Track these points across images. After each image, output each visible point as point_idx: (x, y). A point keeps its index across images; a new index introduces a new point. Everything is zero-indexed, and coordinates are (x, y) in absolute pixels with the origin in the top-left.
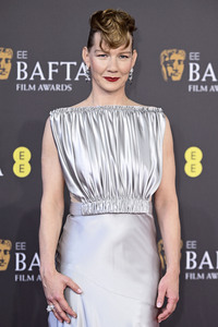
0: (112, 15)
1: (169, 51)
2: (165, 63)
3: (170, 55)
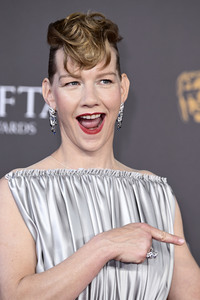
0: (80, 20)
1: (192, 74)
2: (186, 94)
3: (193, 80)
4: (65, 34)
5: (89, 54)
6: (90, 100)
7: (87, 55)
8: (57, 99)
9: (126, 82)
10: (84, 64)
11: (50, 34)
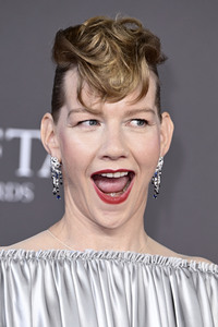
4: (81, 47)
5: (116, 80)
6: (114, 150)
7: (112, 80)
8: (64, 145)
9: (168, 126)
10: (108, 94)
11: (58, 46)
